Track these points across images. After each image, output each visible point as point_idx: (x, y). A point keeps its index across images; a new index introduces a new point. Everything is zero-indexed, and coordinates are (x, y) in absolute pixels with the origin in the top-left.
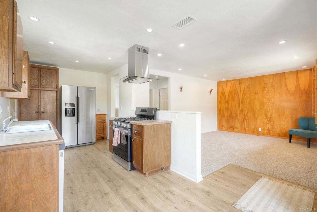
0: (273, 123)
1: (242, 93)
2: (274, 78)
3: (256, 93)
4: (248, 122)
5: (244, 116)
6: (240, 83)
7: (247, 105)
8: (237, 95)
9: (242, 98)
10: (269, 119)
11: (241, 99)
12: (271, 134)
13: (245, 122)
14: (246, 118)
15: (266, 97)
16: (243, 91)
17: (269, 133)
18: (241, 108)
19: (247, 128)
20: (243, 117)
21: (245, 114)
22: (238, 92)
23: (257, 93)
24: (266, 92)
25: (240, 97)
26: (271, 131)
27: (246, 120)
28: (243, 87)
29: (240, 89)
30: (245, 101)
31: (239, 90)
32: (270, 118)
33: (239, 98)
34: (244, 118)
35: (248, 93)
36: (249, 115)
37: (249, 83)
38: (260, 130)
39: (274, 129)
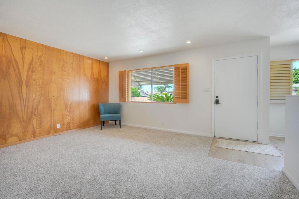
0: (73, 113)
1: (26, 66)
2: (74, 58)
3: (52, 72)
4: (40, 118)
5: (33, 108)
6: (23, 48)
7: (38, 90)
8: (16, 68)
9: (27, 76)
10: (69, 110)
11: (24, 78)
12: (71, 128)
13: (35, 120)
14: (36, 113)
15: (66, 80)
16: (30, 64)
17: (70, 127)
18: (24, 96)
19: (38, 130)
20: (30, 110)
21: (34, 105)
22: (17, 63)
23: (54, 73)
24: (65, 73)
25: (22, 74)
26: (71, 124)
27: (36, 116)
28: (28, 56)
29: (23, 58)
30: (34, 83)
31: (19, 61)
32: (70, 108)
33: (20, 75)
34: (33, 113)
35: (39, 69)
36: (41, 106)
37: (40, 54)
38: (58, 126)
39: (74, 120)
